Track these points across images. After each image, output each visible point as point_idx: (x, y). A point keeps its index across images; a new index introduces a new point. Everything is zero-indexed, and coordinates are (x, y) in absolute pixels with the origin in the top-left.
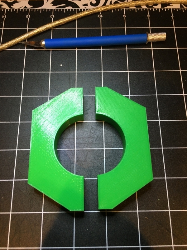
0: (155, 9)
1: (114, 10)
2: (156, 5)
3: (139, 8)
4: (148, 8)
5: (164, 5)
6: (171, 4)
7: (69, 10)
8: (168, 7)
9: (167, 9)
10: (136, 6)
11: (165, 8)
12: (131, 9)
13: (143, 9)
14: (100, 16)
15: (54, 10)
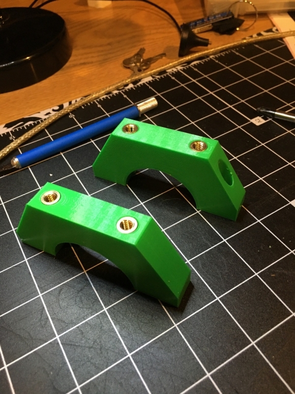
0: (128, 89)
1: (83, 106)
2: (127, 85)
3: (111, 95)
4: (120, 91)
5: (135, 83)
6: (141, 79)
7: (31, 125)
8: (141, 83)
9: (141, 85)
10: (106, 94)
11: (138, 84)
12: (103, 98)
13: (116, 94)
14: (72, 116)
15: (12, 132)
